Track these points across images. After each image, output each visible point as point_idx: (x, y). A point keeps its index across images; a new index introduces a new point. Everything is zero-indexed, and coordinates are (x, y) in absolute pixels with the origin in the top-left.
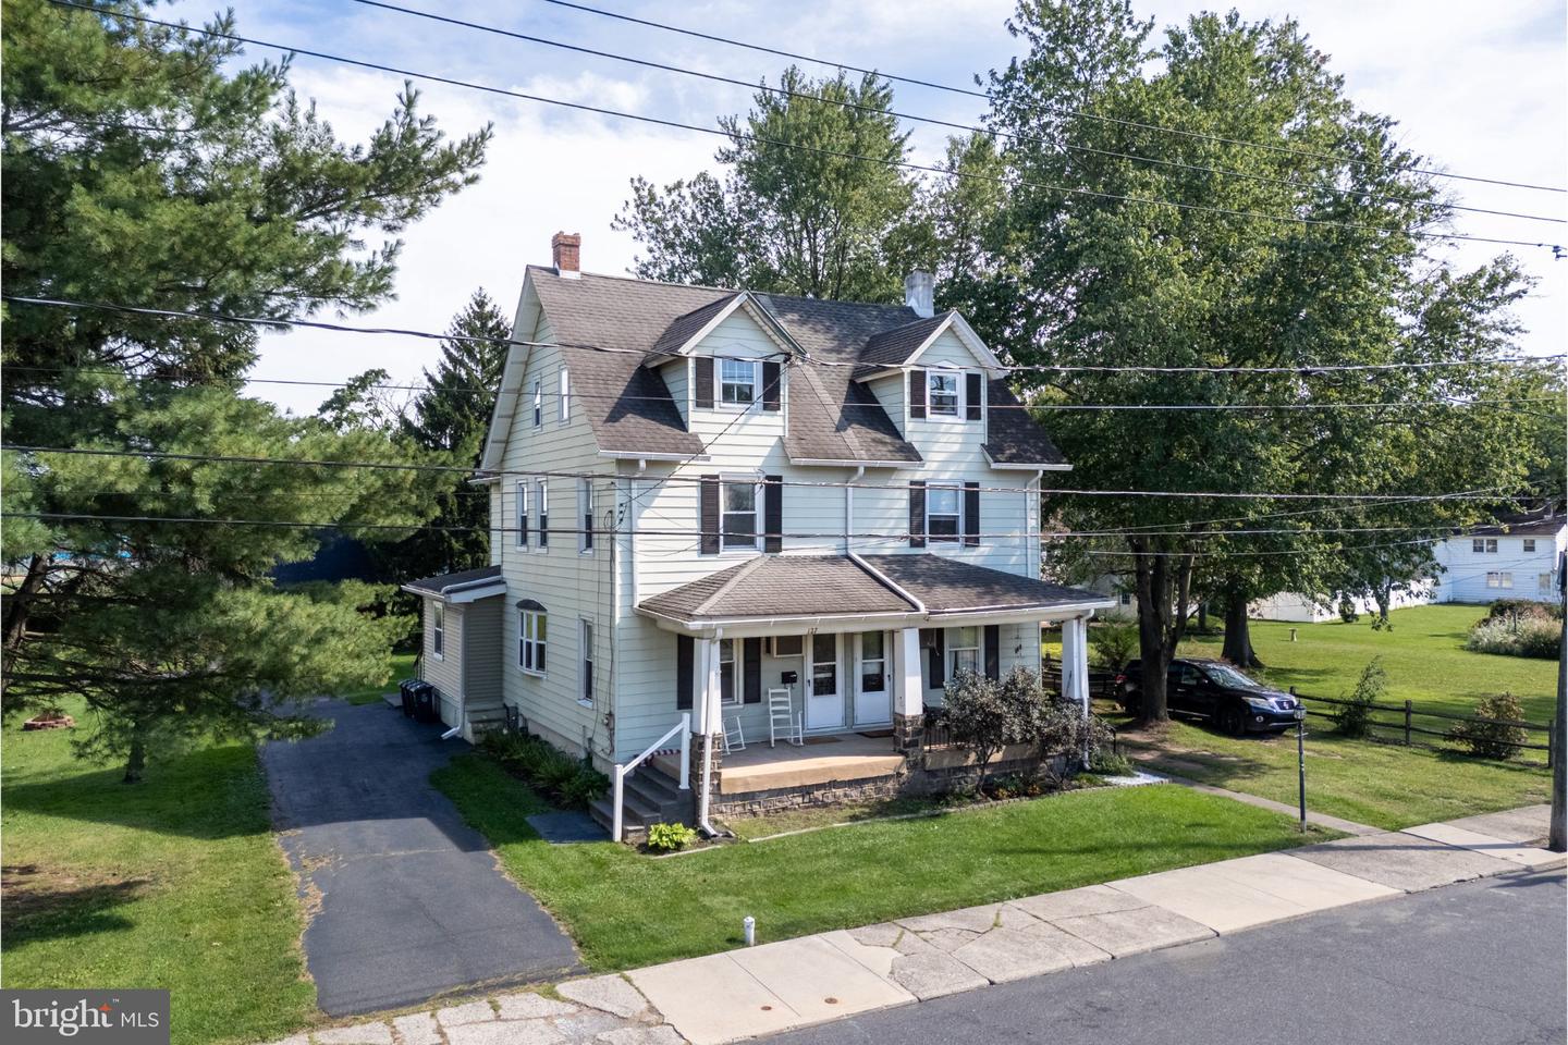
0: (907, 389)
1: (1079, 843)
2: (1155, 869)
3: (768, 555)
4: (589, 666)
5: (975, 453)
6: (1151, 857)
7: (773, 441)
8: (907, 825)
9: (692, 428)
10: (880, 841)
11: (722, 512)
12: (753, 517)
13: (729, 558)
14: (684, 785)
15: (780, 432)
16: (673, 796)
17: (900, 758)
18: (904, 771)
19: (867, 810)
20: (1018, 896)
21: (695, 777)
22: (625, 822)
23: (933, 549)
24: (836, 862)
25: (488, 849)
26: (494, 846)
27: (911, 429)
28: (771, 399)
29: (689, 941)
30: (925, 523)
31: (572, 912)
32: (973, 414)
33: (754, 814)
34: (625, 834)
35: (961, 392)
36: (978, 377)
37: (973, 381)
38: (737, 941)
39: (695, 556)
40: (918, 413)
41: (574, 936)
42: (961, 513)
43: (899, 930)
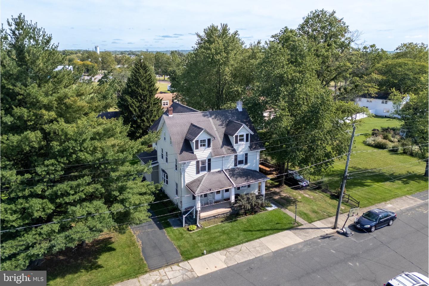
0: (234, 139)
1: (258, 228)
2: (268, 235)
3: (208, 173)
4: (177, 190)
5: (247, 148)
6: (267, 233)
7: (209, 153)
8: (230, 224)
9: (195, 153)
10: (226, 228)
11: (200, 166)
12: (206, 166)
13: (202, 174)
14: (194, 217)
15: (210, 151)
16: (192, 219)
17: (230, 209)
18: (231, 211)
19: (224, 219)
20: (245, 243)
21: (196, 216)
22: (185, 224)
23: (239, 166)
24: (218, 234)
25: (163, 229)
26: (165, 228)
27: (235, 146)
28: (209, 146)
29: (196, 254)
30: (238, 162)
31: (179, 247)
32: (247, 141)
33: (206, 221)
34: (185, 226)
35: (245, 137)
36: (248, 134)
37: (247, 135)
38: (203, 254)
39: (195, 175)
40: (236, 142)
41: (180, 253)
42: (244, 159)
43: (226, 251)
